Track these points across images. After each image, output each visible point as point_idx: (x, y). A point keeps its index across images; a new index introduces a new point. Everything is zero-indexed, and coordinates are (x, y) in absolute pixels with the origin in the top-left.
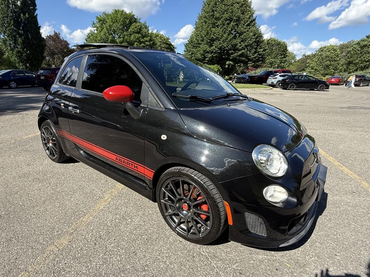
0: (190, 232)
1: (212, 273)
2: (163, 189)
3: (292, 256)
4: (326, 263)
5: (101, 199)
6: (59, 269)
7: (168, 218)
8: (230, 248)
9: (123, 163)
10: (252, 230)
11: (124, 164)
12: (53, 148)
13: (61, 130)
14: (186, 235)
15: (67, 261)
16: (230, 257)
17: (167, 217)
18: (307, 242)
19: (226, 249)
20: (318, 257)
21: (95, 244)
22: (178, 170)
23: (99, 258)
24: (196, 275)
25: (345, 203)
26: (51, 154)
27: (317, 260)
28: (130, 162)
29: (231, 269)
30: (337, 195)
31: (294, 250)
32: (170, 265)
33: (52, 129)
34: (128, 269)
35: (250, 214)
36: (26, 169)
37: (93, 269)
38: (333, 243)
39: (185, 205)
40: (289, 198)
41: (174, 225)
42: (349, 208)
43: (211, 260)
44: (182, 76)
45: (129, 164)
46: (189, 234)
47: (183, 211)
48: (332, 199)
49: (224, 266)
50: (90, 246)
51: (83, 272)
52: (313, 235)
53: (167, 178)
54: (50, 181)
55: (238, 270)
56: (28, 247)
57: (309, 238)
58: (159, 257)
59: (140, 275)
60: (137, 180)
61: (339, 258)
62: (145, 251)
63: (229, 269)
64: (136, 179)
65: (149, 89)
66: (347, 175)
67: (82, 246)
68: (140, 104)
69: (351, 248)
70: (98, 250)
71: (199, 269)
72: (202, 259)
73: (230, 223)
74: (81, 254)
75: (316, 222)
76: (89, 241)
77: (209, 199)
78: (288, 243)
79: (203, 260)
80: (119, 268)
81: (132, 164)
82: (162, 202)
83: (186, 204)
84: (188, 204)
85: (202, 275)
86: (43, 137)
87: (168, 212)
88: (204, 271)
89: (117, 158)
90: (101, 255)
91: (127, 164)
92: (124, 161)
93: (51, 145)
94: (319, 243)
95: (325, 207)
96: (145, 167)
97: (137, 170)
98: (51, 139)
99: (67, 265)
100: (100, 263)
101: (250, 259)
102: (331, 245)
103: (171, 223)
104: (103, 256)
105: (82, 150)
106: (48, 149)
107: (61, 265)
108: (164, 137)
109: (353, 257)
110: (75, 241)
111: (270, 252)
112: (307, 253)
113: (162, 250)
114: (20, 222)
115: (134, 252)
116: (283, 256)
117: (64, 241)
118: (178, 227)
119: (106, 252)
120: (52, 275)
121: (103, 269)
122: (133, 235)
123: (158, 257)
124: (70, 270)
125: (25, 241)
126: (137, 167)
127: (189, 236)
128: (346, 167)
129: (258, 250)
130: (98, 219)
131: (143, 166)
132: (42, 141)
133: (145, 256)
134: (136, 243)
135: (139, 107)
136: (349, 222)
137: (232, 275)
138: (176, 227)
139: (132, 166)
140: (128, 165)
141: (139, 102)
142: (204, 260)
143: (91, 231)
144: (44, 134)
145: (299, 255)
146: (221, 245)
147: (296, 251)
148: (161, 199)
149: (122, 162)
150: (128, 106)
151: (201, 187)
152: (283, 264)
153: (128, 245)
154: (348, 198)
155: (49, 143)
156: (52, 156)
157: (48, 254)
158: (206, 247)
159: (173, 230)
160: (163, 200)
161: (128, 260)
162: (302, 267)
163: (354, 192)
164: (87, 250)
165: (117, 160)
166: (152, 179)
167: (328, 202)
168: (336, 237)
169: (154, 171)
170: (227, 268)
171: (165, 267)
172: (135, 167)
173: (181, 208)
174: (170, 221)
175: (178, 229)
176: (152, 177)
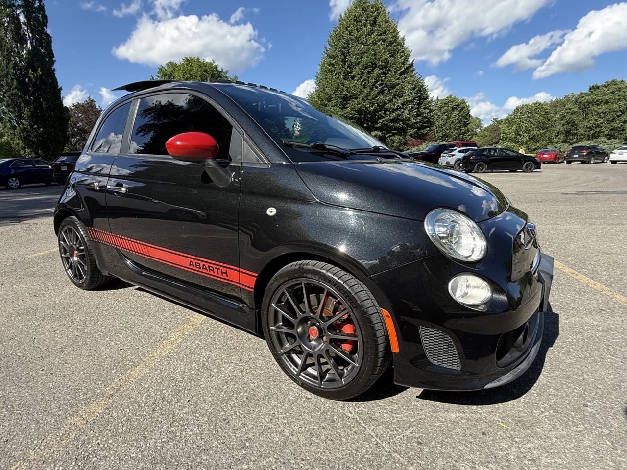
0: (325, 380)
1: (368, 446)
2: (273, 305)
3: (509, 411)
4: (570, 419)
5: (164, 340)
6: (87, 454)
7: (285, 358)
8: (397, 404)
9: (203, 269)
10: (434, 360)
11: (205, 271)
12: (80, 264)
13: (94, 230)
14: (318, 385)
15: (101, 440)
16: (398, 419)
17: (283, 358)
18: (532, 388)
19: (390, 407)
20: (555, 410)
21: (154, 410)
22: (298, 267)
23: (160, 432)
24: (339, 449)
25: (589, 327)
26: (76, 276)
27: (553, 416)
28: (214, 266)
29: (401, 436)
30: (574, 316)
31: (512, 401)
32: (291, 437)
33: (79, 229)
34: (214, 447)
35: (429, 329)
36: (30, 302)
37: (149, 451)
38: (578, 388)
39: (314, 329)
40: (496, 296)
42: (599, 334)
43: (364, 425)
45: (213, 270)
46: (323, 383)
47: (310, 341)
48: (567, 322)
49: (388, 432)
50: (145, 413)
51: (132, 456)
52: (541, 376)
53: (279, 284)
54: (73, 318)
55: (415, 438)
56: (29, 421)
57: (535, 382)
58: (270, 425)
59: (236, 455)
60: (228, 299)
61: (592, 410)
62: (245, 417)
63: (398, 436)
64: (225, 298)
65: (243, 137)
66: (588, 286)
67: (130, 414)
68: (229, 163)
69: (611, 393)
70: (159, 419)
71: (344, 440)
72: (349, 424)
73: (395, 348)
74: (127, 427)
75: (545, 358)
76: (143, 405)
77: (354, 310)
78: (499, 381)
79: (350, 426)
80: (198, 446)
81: (218, 269)
82: (273, 330)
83: (315, 327)
84: (318, 327)
85: (351, 449)
86: (63, 247)
87: (284, 347)
88: (354, 443)
89: (191, 262)
90: (165, 427)
91: (210, 270)
92: (204, 265)
93: (76, 259)
94: (553, 389)
95: (558, 334)
96: (241, 270)
97: (227, 278)
98: (76, 249)
99: (102, 445)
100: (163, 440)
101: (434, 420)
102: (575, 390)
103: (289, 366)
104: (168, 427)
105: (129, 259)
106: (71, 267)
107: (90, 446)
108: (271, 212)
109: (616, 407)
110: (116, 407)
111: (470, 406)
112: (535, 405)
113: (276, 413)
114: (16, 382)
115: (225, 420)
116: (492, 412)
117: (97, 409)
118: (302, 374)
119: (173, 422)
120: (74, 463)
121: (168, 449)
122: (223, 393)
123: (268, 425)
124: (107, 454)
125: (24, 413)
126: (226, 273)
127: (322, 386)
128: (585, 274)
130: (158, 371)
131: (238, 269)
132: (61, 254)
133: (244, 425)
134: (228, 405)
135: (227, 168)
136: (601, 355)
137: (404, 446)
138: (299, 374)
139: (218, 273)
140: (211, 272)
141: (227, 161)
142: (352, 426)
143: (145, 390)
144: (64, 241)
145: (520, 409)
146: (381, 400)
147: (515, 404)
148: (270, 324)
149: (200, 268)
150: (209, 165)
151: (340, 290)
152: (494, 425)
153: (213, 409)
154: (595, 320)
155: (72, 255)
156: (78, 279)
157: (66, 431)
158: (354, 405)
159: (295, 380)
160: (274, 326)
161: (214, 432)
162: (529, 428)
163: (603, 310)
164: (139, 420)
165: (192, 267)
166: (253, 290)
167: (561, 327)
168: (581, 378)
169: (257, 275)
170: (395, 437)
171: (282, 440)
172: (222, 273)
173: (307, 336)
174: (288, 363)
175: (303, 377)
176: (253, 287)
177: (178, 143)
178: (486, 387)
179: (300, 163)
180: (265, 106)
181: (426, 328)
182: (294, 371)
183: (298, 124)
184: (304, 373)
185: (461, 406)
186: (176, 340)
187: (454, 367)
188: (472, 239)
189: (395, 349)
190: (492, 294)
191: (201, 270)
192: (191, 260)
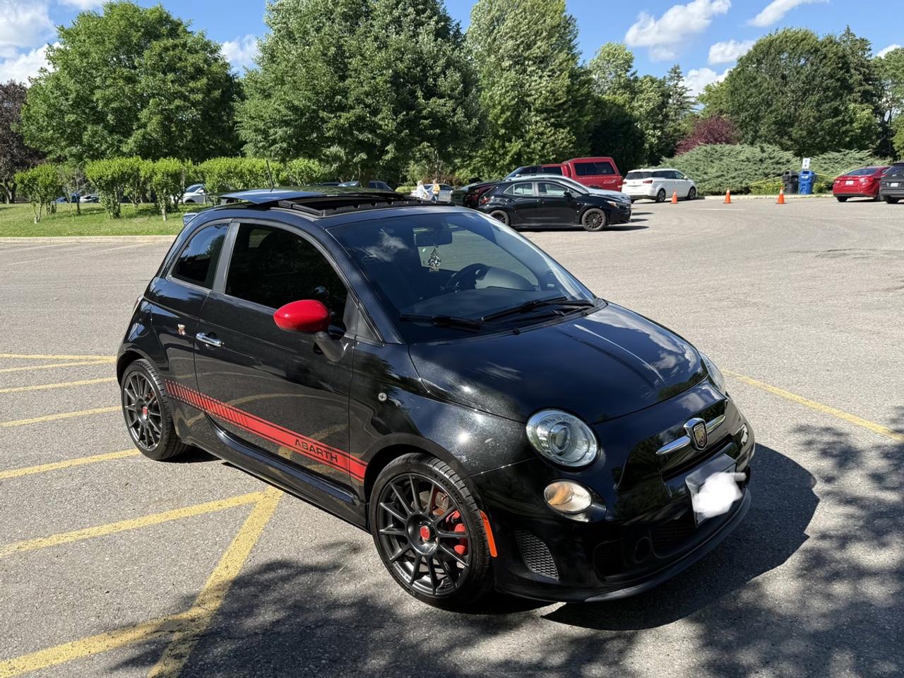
0: (440, 586)
2: (381, 503)
7: (397, 565)
9: (310, 450)
10: (533, 568)
11: (312, 453)
12: (150, 425)
13: (175, 384)
14: (431, 593)
17: (395, 565)
26: (142, 438)
28: (323, 449)
33: (150, 375)
39: (425, 530)
40: (594, 506)
41: (407, 578)
45: (321, 453)
46: (436, 590)
47: (423, 543)
53: (387, 479)
60: (338, 488)
64: (334, 486)
65: (358, 305)
68: (343, 334)
73: (493, 552)
78: (603, 597)
81: (327, 453)
82: (382, 533)
83: (427, 527)
84: (429, 527)
86: (129, 397)
87: (395, 553)
89: (297, 440)
91: (318, 452)
92: (312, 446)
93: (145, 417)
96: (351, 456)
97: (336, 463)
98: (146, 405)
103: (402, 575)
105: (223, 429)
106: (136, 425)
108: (383, 398)
118: (415, 582)
126: (336, 458)
127: (436, 594)
131: (347, 454)
132: (123, 405)
135: (340, 341)
138: (412, 582)
139: (327, 457)
140: (320, 455)
141: (339, 329)
148: (379, 527)
149: (307, 449)
150: (320, 338)
151: (446, 485)
155: (140, 413)
156: (145, 443)
159: (408, 590)
160: (384, 528)
165: (297, 446)
166: (363, 480)
169: (367, 464)
172: (332, 457)
173: (419, 537)
174: (400, 570)
175: (417, 585)
176: (363, 477)
177: (287, 316)
178: (586, 600)
179: (415, 344)
181: (522, 534)
182: (407, 580)
184: (417, 582)
187: (553, 577)
189: (494, 554)
190: (591, 504)
191: (308, 451)
192: (298, 438)
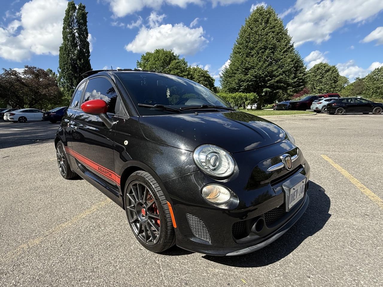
1: (156, 281)
2: (127, 194)
3: (254, 273)
4: (292, 284)
5: (88, 209)
6: (20, 263)
7: (133, 225)
8: (187, 259)
10: (196, 234)
12: (63, 165)
13: (67, 147)
14: (145, 242)
15: (30, 257)
16: (183, 268)
18: (279, 261)
19: (183, 260)
20: (285, 277)
21: (61, 246)
22: (136, 174)
23: (58, 258)
24: (139, 280)
25: (348, 226)
26: (62, 171)
27: (282, 280)
28: (107, 171)
29: (178, 278)
30: (342, 217)
31: (260, 267)
32: (119, 269)
33: (63, 147)
34: (78, 269)
35: (191, 215)
37: (47, 266)
38: (311, 265)
39: (144, 210)
40: (232, 199)
42: (351, 231)
43: (161, 269)
44: (168, 93)
45: (106, 173)
46: (147, 241)
48: (334, 220)
49: (172, 275)
50: (56, 246)
51: (38, 267)
52: (291, 254)
53: (129, 183)
54: (53, 193)
55: (185, 280)
57: (284, 257)
58: (112, 262)
59: (86, 275)
61: (311, 281)
62: (102, 255)
63: (176, 278)
65: (120, 101)
66: (367, 197)
67: (50, 246)
69: (332, 271)
70: (61, 251)
71: (145, 275)
72: (153, 267)
74: (44, 253)
75: (301, 242)
76: (58, 243)
77: (156, 201)
78: (237, 252)
79: (153, 268)
80: (71, 267)
81: (108, 173)
82: (128, 209)
85: (146, 281)
86: (58, 156)
87: (133, 219)
88: (149, 278)
90: (61, 255)
93: (62, 162)
94: (293, 263)
95: (322, 228)
96: (116, 174)
97: (111, 177)
98: (62, 157)
99: (28, 260)
100: (57, 262)
101: (204, 271)
102: (308, 266)
103: (135, 230)
104: (63, 256)
105: (80, 163)
106: (61, 166)
107: (23, 260)
108: (126, 143)
109: (330, 281)
110: (45, 242)
111: (230, 267)
112: (273, 271)
113: (119, 255)
114: (10, 224)
115: (92, 255)
116: (243, 272)
117: (37, 241)
118: (140, 235)
119: (67, 253)
120: (12, 267)
121: (56, 267)
122: (99, 241)
123: (112, 261)
124: (28, 265)
125: (6, 239)
126: (111, 175)
127: (147, 243)
128: (371, 189)
129: (217, 264)
130: (75, 225)
131: (114, 173)
132: (57, 160)
133: (100, 259)
134: (98, 248)
136: (344, 245)
137: (176, 284)
139: (108, 175)
141: (113, 114)
142: (155, 268)
143: (63, 235)
144: (58, 153)
145: (262, 273)
146: (180, 256)
147: (261, 269)
148: (127, 205)
149: (102, 171)
150: (102, 116)
152: (239, 280)
153: (90, 249)
154: (357, 222)
155: (61, 160)
157: (18, 251)
158: (163, 256)
159: (137, 238)
160: (129, 206)
161: (83, 261)
162: (260, 285)
163: (367, 215)
164: (52, 250)
165: (99, 170)
166: (120, 185)
168: (318, 259)
169: (120, 177)
170: (175, 278)
171: (113, 270)
174: (134, 228)
175: (140, 237)
176: (120, 183)
177: (88, 105)
178: (227, 255)
179: (143, 116)
180: (145, 83)
181: (190, 215)
182: (137, 233)
183: (169, 92)
184: (141, 235)
185: (226, 266)
186: (93, 210)
187: (208, 240)
188: (227, 163)
189: (175, 226)
190: (230, 198)
191: (102, 173)
192: (98, 166)
